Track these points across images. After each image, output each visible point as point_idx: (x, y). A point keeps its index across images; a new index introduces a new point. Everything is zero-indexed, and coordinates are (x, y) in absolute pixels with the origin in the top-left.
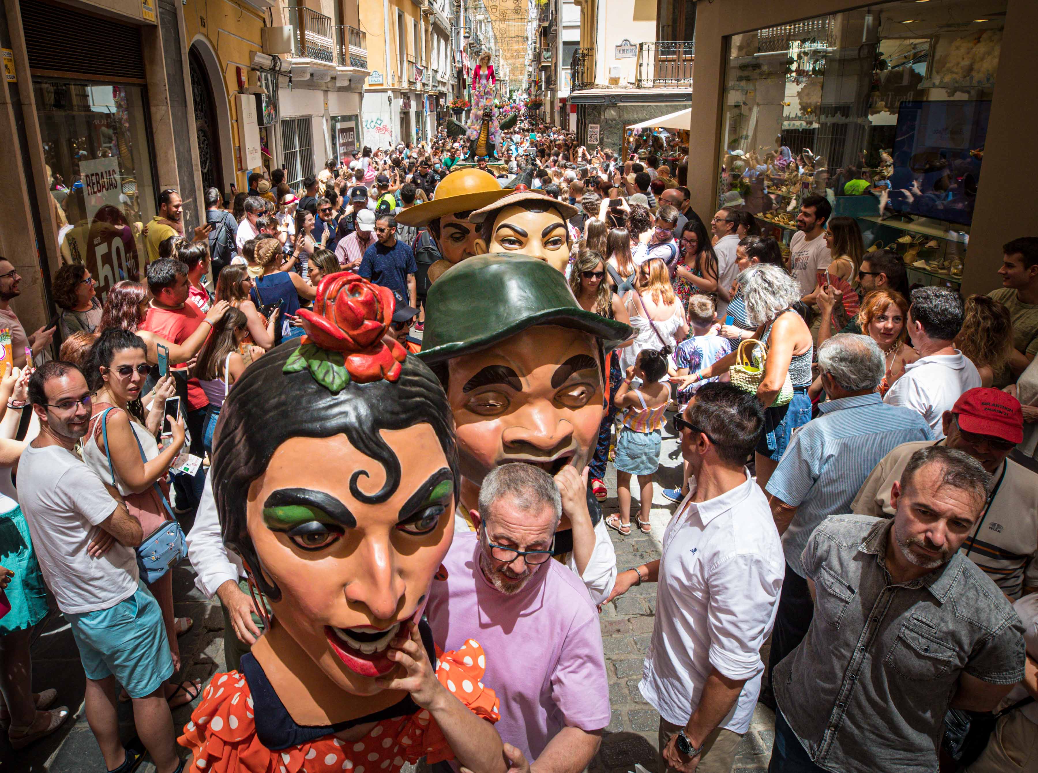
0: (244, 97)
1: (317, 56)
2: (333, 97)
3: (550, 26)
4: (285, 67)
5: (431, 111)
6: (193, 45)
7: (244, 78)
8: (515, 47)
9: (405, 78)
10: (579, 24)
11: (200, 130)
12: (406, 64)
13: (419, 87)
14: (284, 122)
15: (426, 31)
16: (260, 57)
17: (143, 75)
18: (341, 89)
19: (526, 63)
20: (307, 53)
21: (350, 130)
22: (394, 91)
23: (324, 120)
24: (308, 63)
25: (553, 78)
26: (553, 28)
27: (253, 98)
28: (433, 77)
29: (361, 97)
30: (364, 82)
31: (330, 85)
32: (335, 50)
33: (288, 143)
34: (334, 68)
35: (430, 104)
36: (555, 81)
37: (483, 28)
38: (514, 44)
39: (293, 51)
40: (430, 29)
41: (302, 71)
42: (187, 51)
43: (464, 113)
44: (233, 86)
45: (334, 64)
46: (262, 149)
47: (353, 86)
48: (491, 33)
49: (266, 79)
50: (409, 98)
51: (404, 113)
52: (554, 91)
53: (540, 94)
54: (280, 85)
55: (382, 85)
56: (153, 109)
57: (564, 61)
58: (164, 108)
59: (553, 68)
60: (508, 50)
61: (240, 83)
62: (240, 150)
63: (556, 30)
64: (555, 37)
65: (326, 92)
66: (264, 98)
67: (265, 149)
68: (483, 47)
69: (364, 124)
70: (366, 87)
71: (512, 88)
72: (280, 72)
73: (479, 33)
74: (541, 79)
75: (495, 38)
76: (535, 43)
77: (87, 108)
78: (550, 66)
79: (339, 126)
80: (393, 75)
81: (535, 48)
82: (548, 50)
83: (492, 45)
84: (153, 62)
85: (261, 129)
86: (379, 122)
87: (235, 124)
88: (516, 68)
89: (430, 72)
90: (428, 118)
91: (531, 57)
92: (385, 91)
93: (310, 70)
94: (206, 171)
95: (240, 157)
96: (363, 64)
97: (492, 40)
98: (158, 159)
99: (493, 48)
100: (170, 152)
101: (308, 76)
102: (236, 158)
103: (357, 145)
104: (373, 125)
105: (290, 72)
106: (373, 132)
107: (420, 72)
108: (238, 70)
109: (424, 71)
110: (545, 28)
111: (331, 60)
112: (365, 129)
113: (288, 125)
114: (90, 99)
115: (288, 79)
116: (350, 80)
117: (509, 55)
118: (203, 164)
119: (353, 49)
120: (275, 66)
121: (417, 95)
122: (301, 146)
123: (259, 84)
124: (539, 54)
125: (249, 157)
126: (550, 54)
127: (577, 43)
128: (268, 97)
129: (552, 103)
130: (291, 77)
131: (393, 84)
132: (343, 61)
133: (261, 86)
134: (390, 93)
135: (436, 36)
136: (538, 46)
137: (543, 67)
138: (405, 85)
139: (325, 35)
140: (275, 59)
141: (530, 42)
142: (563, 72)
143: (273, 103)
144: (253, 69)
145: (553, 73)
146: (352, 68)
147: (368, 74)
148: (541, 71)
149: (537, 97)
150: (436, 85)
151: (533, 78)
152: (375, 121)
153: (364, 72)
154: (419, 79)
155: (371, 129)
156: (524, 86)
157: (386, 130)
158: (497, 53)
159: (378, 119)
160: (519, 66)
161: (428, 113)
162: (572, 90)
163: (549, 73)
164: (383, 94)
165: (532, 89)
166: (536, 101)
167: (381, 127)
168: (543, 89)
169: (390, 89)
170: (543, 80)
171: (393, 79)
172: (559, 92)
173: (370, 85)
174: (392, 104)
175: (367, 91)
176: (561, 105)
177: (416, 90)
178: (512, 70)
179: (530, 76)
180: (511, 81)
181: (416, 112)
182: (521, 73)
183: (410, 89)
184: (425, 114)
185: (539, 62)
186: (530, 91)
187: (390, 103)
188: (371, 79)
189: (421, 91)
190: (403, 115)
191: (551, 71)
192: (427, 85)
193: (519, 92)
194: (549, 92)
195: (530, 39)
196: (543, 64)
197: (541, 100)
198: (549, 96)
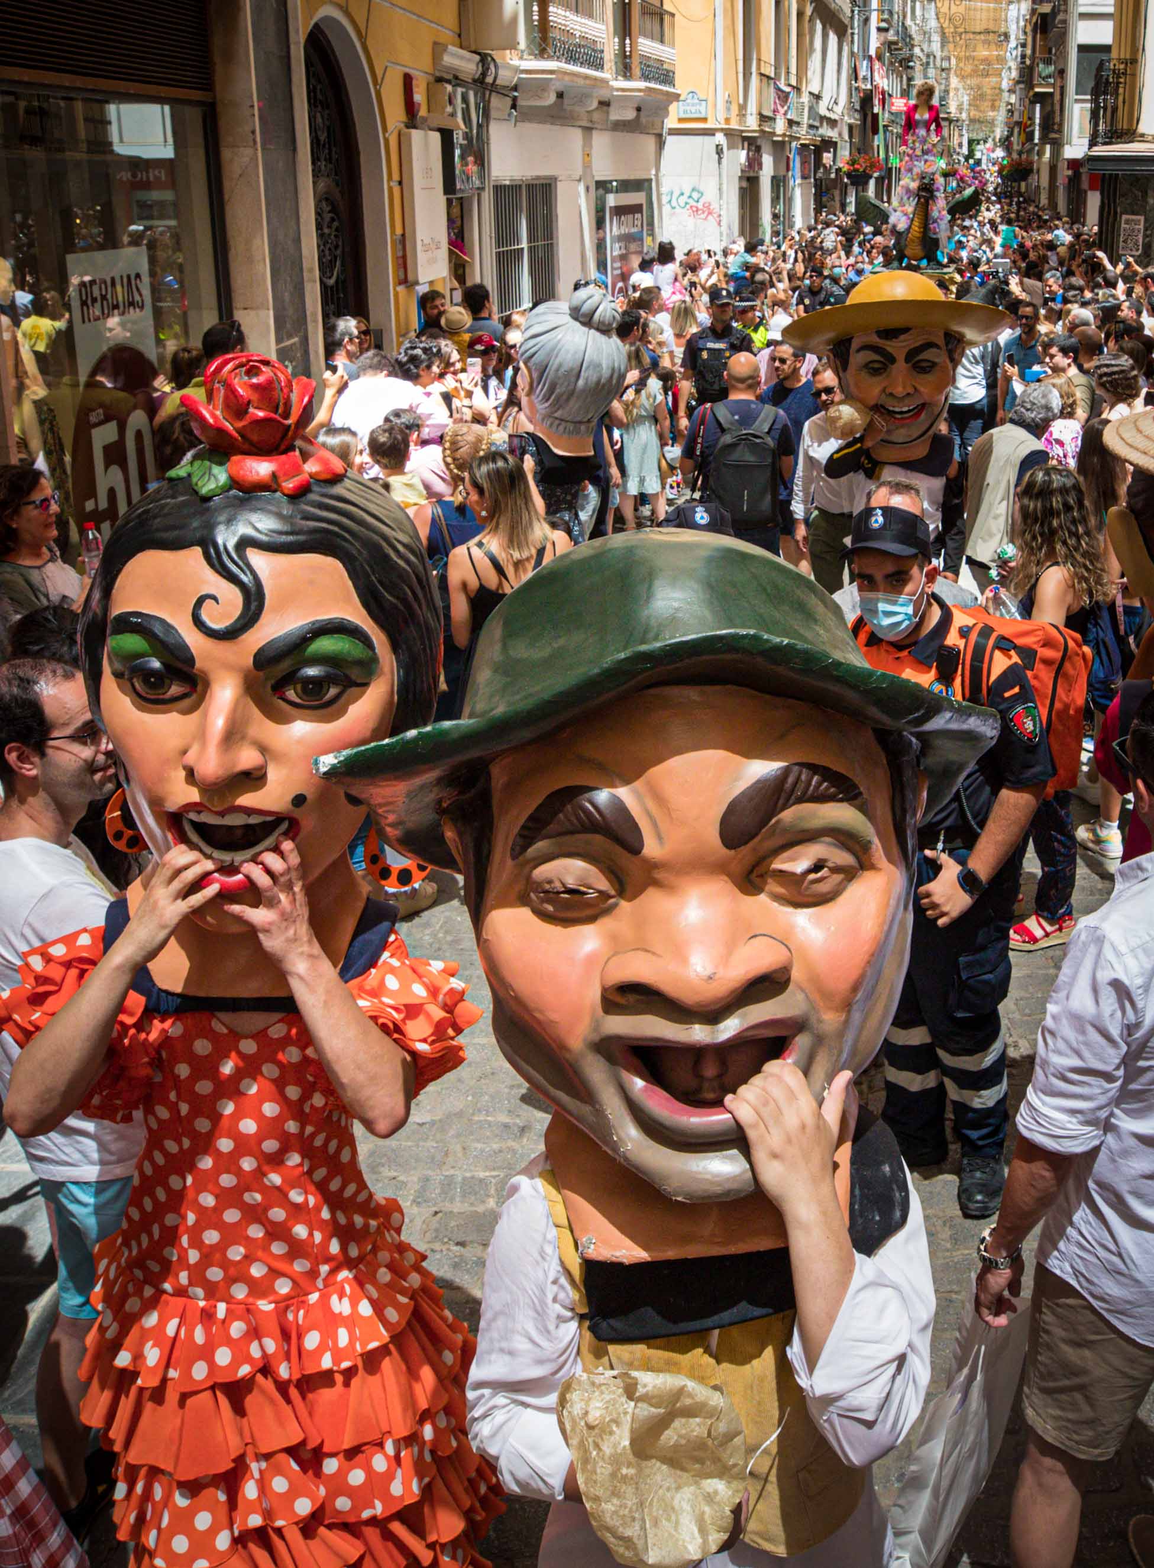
0: (416, 135)
1: (572, 57)
2: (601, 141)
3: (1054, 12)
4: (505, 77)
5: (804, 178)
6: (316, 26)
7: (419, 97)
8: (983, 52)
9: (752, 108)
10: (1111, 10)
11: (323, 200)
12: (755, 80)
13: (780, 127)
14: (500, 190)
15: (800, 14)
16: (453, 55)
17: (208, 85)
18: (620, 126)
19: (1005, 85)
20: (550, 51)
21: (636, 209)
22: (729, 133)
23: (581, 188)
24: (551, 72)
25: (1057, 119)
26: (1060, 17)
27: (436, 138)
28: (811, 108)
29: (661, 144)
30: (666, 114)
31: (596, 116)
32: (610, 47)
33: (505, 233)
34: (604, 82)
35: (803, 163)
36: (1061, 124)
37: (918, 12)
38: (980, 46)
39: (523, 43)
40: (809, 10)
41: (541, 86)
42: (302, 39)
43: (872, 183)
44: (395, 114)
45: (606, 75)
46: (451, 243)
47: (643, 120)
48: (933, 23)
49: (465, 99)
50: (758, 149)
51: (749, 179)
52: (1057, 146)
53: (1031, 150)
54: (493, 114)
55: (704, 120)
56: (226, 154)
57: (1079, 82)
58: (249, 151)
59: (1057, 97)
60: (967, 58)
61: (410, 107)
62: (404, 243)
63: (1065, 22)
64: (1063, 37)
65: (588, 130)
66: (459, 138)
67: (458, 241)
68: (917, 51)
69: (665, 199)
70: (671, 123)
71: (974, 136)
72: (494, 88)
73: (909, 22)
74: (1031, 118)
75: (943, 35)
76: (1024, 45)
77: (106, 146)
78: (1051, 95)
79: (612, 200)
80: (729, 102)
81: (1023, 56)
82: (1048, 62)
83: (936, 47)
84: (230, 56)
85: (449, 202)
86: (695, 195)
87: (396, 190)
88: (982, 97)
89: (805, 99)
90: (798, 192)
91: (1014, 74)
92: (710, 132)
93: (558, 86)
94: (331, 282)
95: (404, 257)
96: (667, 77)
97: (936, 38)
98: (232, 254)
99: (938, 54)
100: (257, 242)
101: (552, 98)
102: (396, 258)
103: (648, 241)
104: (683, 200)
105: (515, 88)
106: (684, 215)
107: (783, 97)
108: (408, 81)
109: (793, 95)
110: (1044, 17)
111: (600, 66)
112: (666, 209)
113: (506, 195)
114: (114, 129)
115: (509, 102)
116: (639, 109)
117: (969, 69)
118: (325, 267)
119: (646, 46)
120: (484, 74)
121: (775, 143)
122: (530, 240)
123: (449, 109)
124: (1032, 68)
125: (422, 257)
126: (1052, 68)
127: (1106, 49)
128: (467, 136)
129: (1053, 169)
130: (515, 99)
131: (727, 120)
132: (625, 68)
133: (453, 115)
134: (720, 138)
135: (819, 26)
136: (1029, 52)
137: (1037, 94)
138: (752, 123)
139: (590, 16)
140: (485, 60)
141: (1013, 43)
142: (1077, 107)
143: (478, 151)
144: (440, 80)
145: (1057, 107)
146: (642, 84)
147: (677, 97)
148: (1033, 103)
149: (1024, 156)
150: (817, 124)
151: (1016, 117)
152: (687, 194)
153: (668, 93)
154: (782, 111)
155: (678, 210)
156: (999, 132)
157: (710, 213)
158: (945, 64)
159: (693, 190)
160: (989, 92)
161: (799, 181)
162: (1093, 143)
163: (1049, 108)
164: (707, 138)
165: (1014, 139)
166: (1019, 164)
167: (700, 205)
168: (1036, 141)
169: (722, 130)
170: (1037, 121)
171: (728, 109)
172: (1067, 148)
173: (681, 120)
174: (724, 161)
175: (674, 132)
176: (1070, 173)
177: (774, 134)
178: (975, 99)
179: (1011, 112)
180: (972, 121)
181: (773, 178)
182: (993, 108)
183: (762, 132)
184: (791, 183)
185: (1030, 85)
186: (1011, 144)
187: (720, 158)
188: (682, 109)
189: (784, 135)
190: (745, 184)
191: (1053, 104)
192: (798, 124)
193: (988, 145)
194: (1048, 147)
195: (1013, 38)
196: (1037, 90)
197: (1032, 163)
198: (1048, 155)
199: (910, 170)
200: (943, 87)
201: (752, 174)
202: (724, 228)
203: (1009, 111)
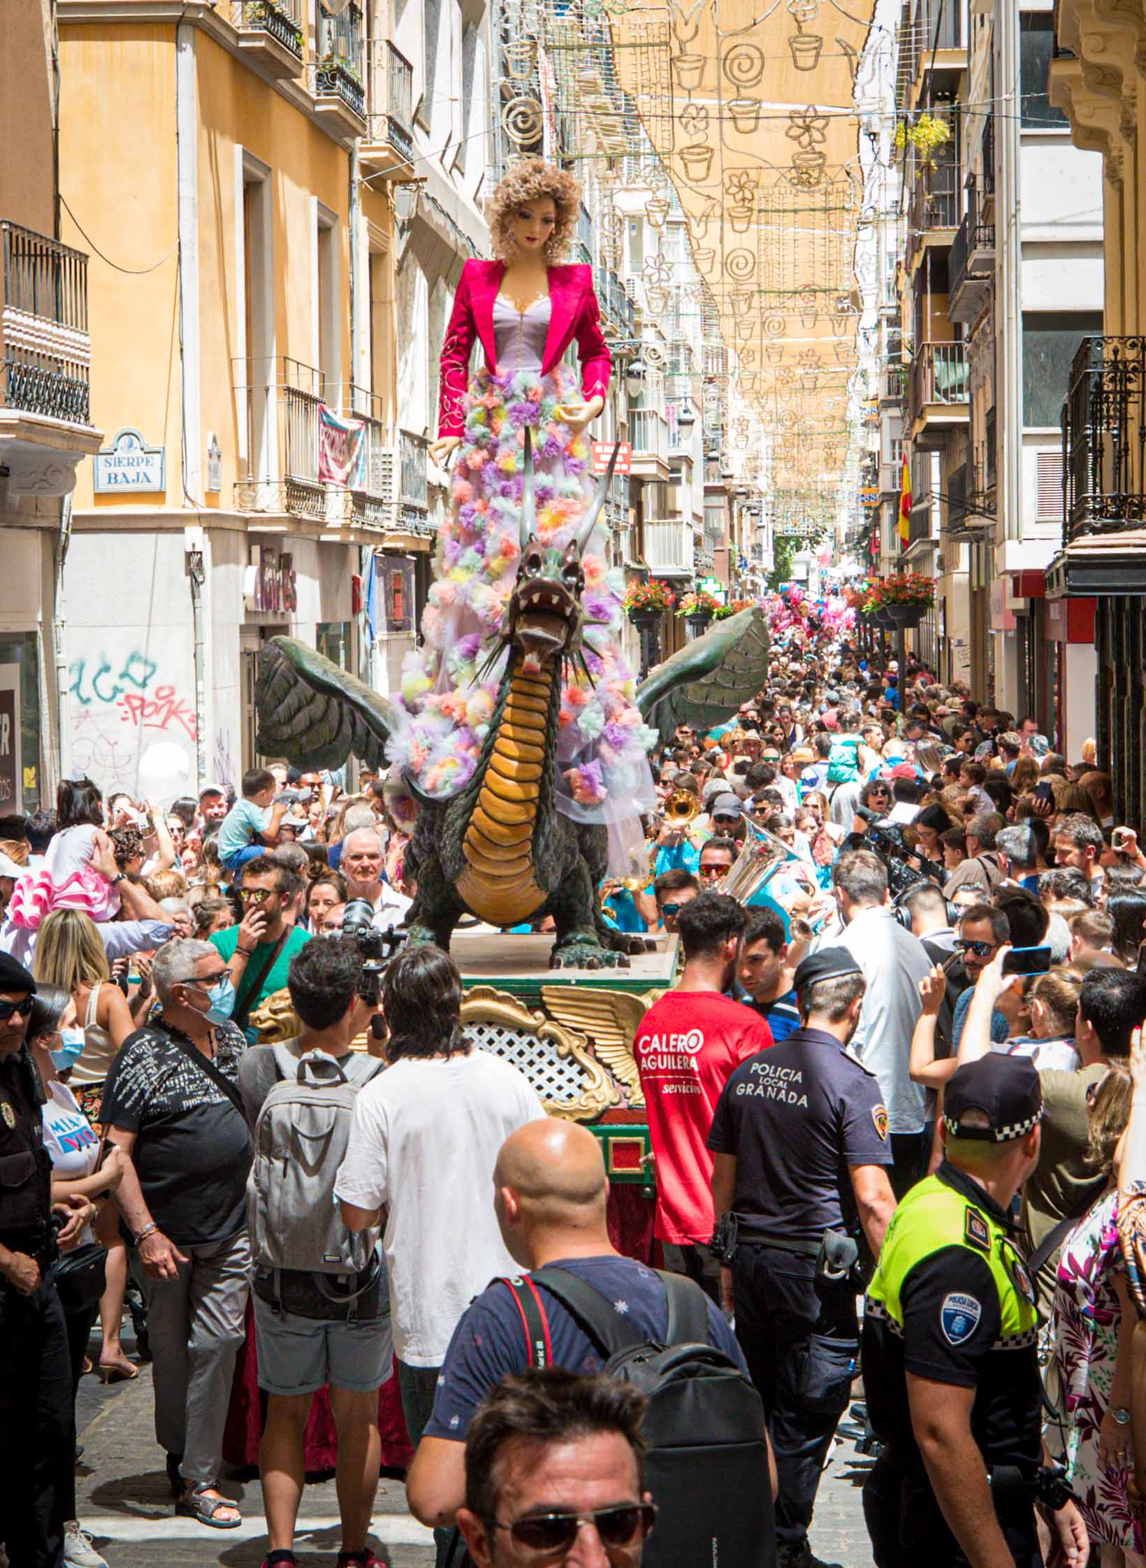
3: (964, 243)
5: (394, 627)
8: (799, 338)
9: (270, 466)
10: (1097, 233)
12: (275, 406)
13: (336, 510)
15: (376, 258)
19: (855, 413)
22: (214, 526)
25: (983, 483)
26: (979, 253)
28: (407, 468)
29: (56, 552)
30: (71, 483)
35: (393, 593)
36: (992, 494)
37: (649, 249)
38: (794, 324)
40: (397, 246)
47: (14, 497)
48: (683, 274)
50: (285, 562)
51: (263, 632)
52: (984, 542)
53: (919, 561)
55: (159, 496)
57: (1029, 399)
59: (980, 435)
60: (766, 352)
63: (990, 264)
64: (988, 293)
68: (648, 336)
69: (66, 680)
70: (80, 502)
71: (782, 528)
73: (625, 273)
74: (921, 484)
75: (708, 299)
76: (895, 322)
78: (965, 429)
80: (215, 455)
81: (895, 346)
82: (954, 355)
83: (691, 329)
86: (138, 671)
88: (804, 435)
89: (393, 446)
91: (877, 386)
92: (171, 525)
96: (78, 402)
97: (691, 307)
99: (698, 343)
103: (25, 778)
104: (107, 683)
106: (109, 717)
107: (342, 442)
109: (364, 440)
110: (939, 256)
112: (69, 703)
116: (4, 472)
117: (769, 376)
119: (22, 326)
121: (323, 547)
124: (915, 372)
126: (963, 370)
127: (1092, 319)
129: (979, 597)
131: (212, 496)
134: (195, 536)
135: (421, 282)
136: (907, 333)
137: (930, 429)
138: (271, 500)
141: (869, 319)
142: (1029, 454)
145: (981, 457)
146: (12, 415)
147: (93, 443)
148: (922, 448)
149: (909, 570)
150: (422, 503)
151: (885, 483)
152: (117, 668)
153: (72, 434)
154: (339, 474)
155: (96, 706)
156: (848, 518)
157: (173, 713)
158: (714, 368)
159: (133, 658)
160: (819, 427)
161: (382, 634)
162: (1072, 531)
163: (962, 460)
164: (163, 538)
165: (884, 534)
166: (900, 587)
167: (149, 694)
168: (936, 535)
169: (200, 517)
170: (936, 489)
171: (214, 471)
172: (1010, 545)
173: (100, 497)
174: (205, 590)
175: (87, 525)
176: (1020, 603)
177: (321, 526)
178: (786, 444)
179: (872, 473)
180: (782, 494)
181: (322, 628)
182: (831, 461)
183: (298, 522)
184: (365, 639)
185: (917, 411)
186: (874, 544)
187: (196, 584)
188: (104, 471)
189: (346, 528)
190: (254, 644)
191: (970, 449)
192: (378, 503)
193: (819, 550)
194: (964, 548)
195: (869, 303)
196: (932, 419)
197: (928, 584)
198: (964, 565)
199: (472, 536)
200: (711, 419)
201: (270, 620)
202: (208, 747)
203: (867, 470)
